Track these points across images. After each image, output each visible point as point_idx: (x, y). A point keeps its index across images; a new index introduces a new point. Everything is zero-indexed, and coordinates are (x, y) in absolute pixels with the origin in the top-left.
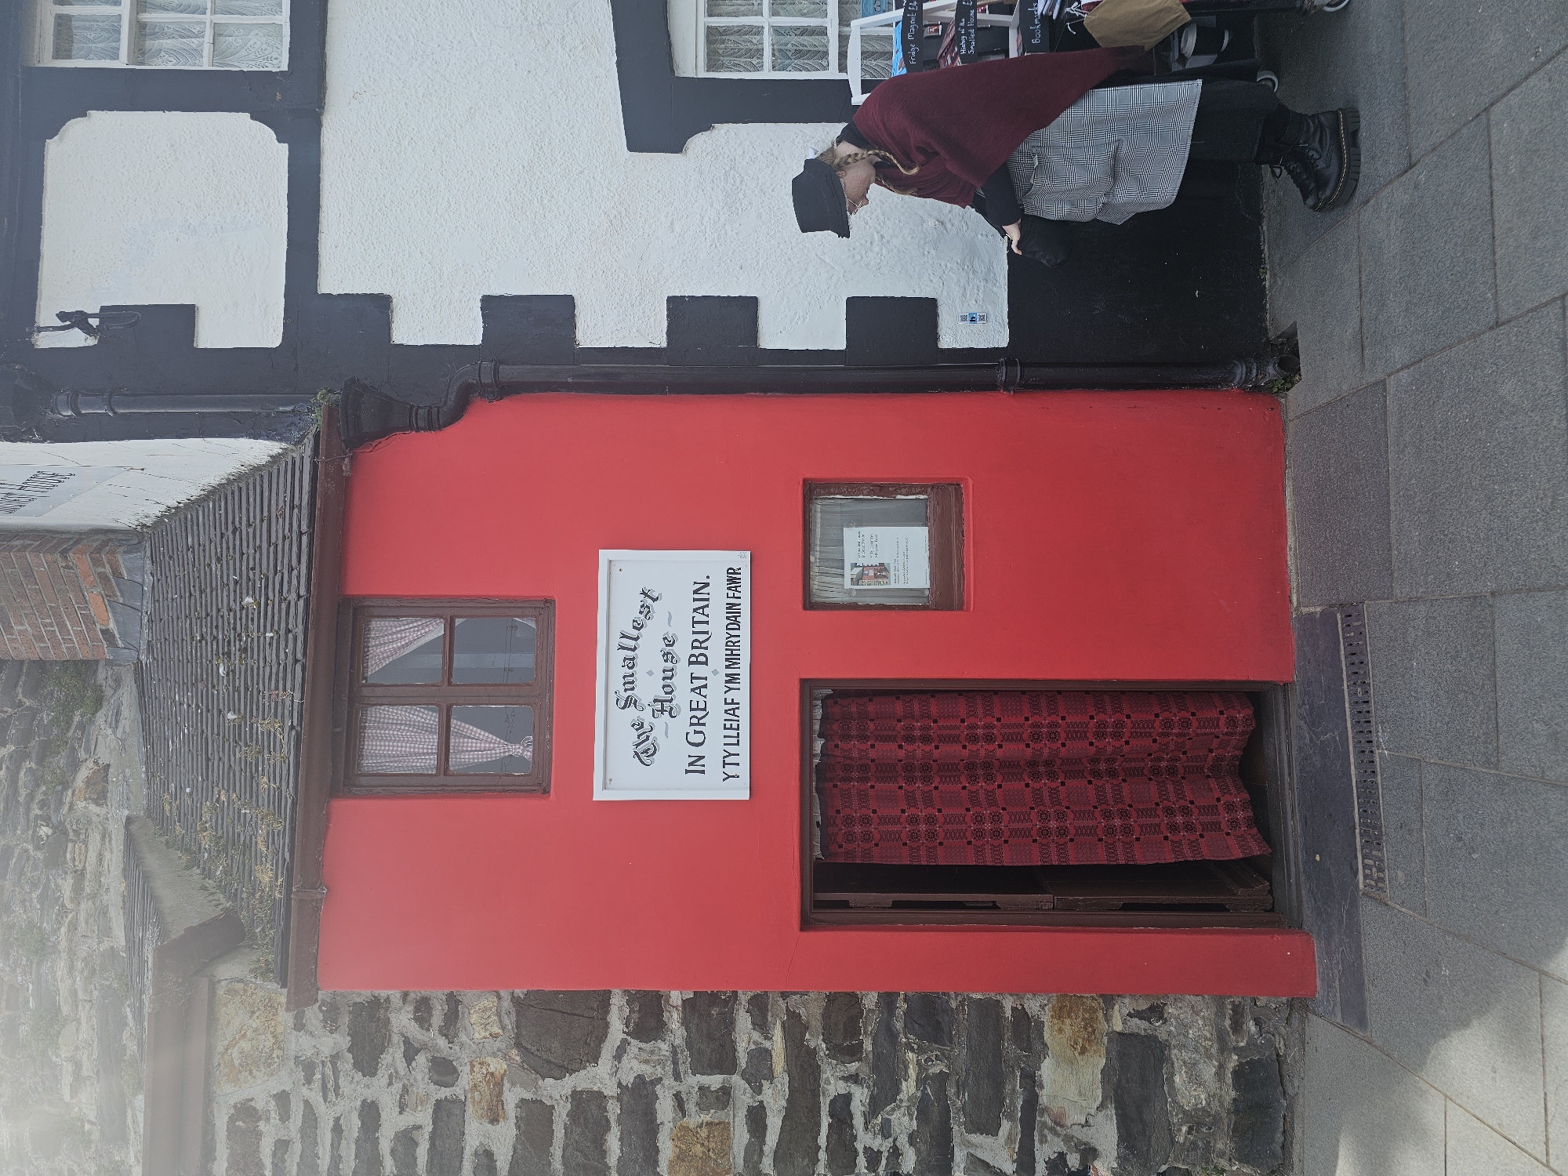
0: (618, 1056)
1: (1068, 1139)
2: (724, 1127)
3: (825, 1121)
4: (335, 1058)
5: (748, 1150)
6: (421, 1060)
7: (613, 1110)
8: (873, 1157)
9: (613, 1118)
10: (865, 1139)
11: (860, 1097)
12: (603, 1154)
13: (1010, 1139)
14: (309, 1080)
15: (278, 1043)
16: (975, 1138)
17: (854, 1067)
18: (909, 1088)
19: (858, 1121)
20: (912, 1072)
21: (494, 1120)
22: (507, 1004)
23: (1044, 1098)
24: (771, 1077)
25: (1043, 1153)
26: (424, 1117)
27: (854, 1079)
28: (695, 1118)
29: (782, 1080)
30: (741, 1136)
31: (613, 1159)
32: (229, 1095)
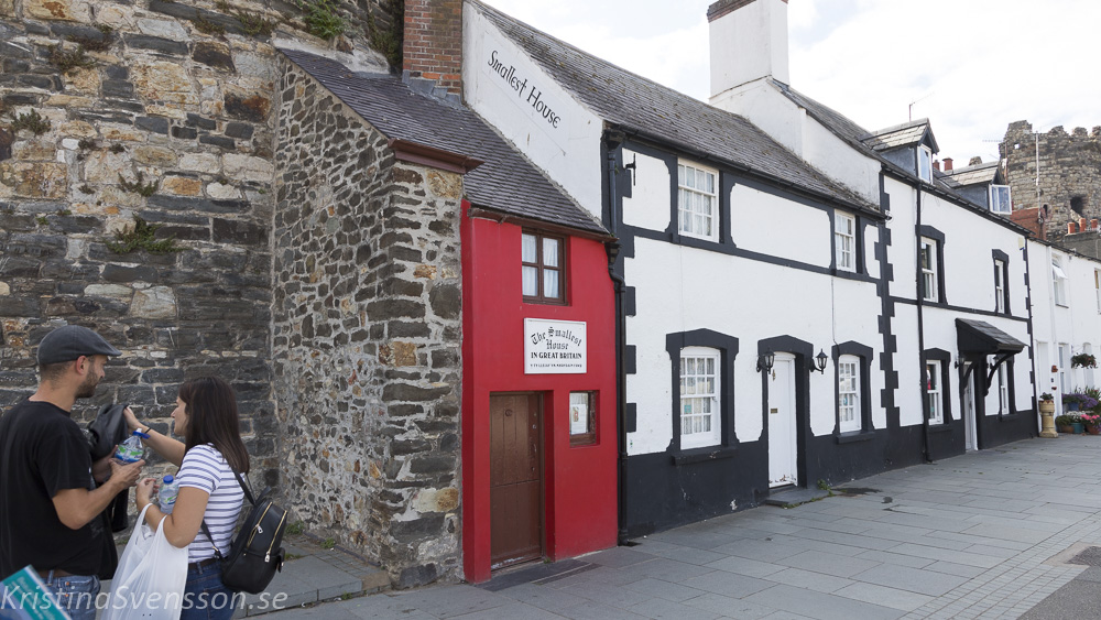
0: (438, 323)
1: (407, 501)
2: (414, 364)
3: (415, 403)
4: (435, 214)
5: (406, 373)
6: (437, 248)
7: (419, 320)
8: (402, 423)
9: (416, 320)
10: (409, 419)
11: (422, 417)
12: (404, 316)
13: (408, 477)
14: (428, 204)
15: (443, 195)
16: (409, 464)
17: (433, 414)
18: (426, 436)
19: (414, 417)
20: (432, 437)
21: (415, 274)
22: (454, 282)
23: (423, 490)
24: (431, 382)
25: (404, 492)
26: (415, 246)
27: (429, 414)
28: (417, 352)
29: (429, 386)
30: (410, 370)
31: (401, 319)
32: (424, 172)
